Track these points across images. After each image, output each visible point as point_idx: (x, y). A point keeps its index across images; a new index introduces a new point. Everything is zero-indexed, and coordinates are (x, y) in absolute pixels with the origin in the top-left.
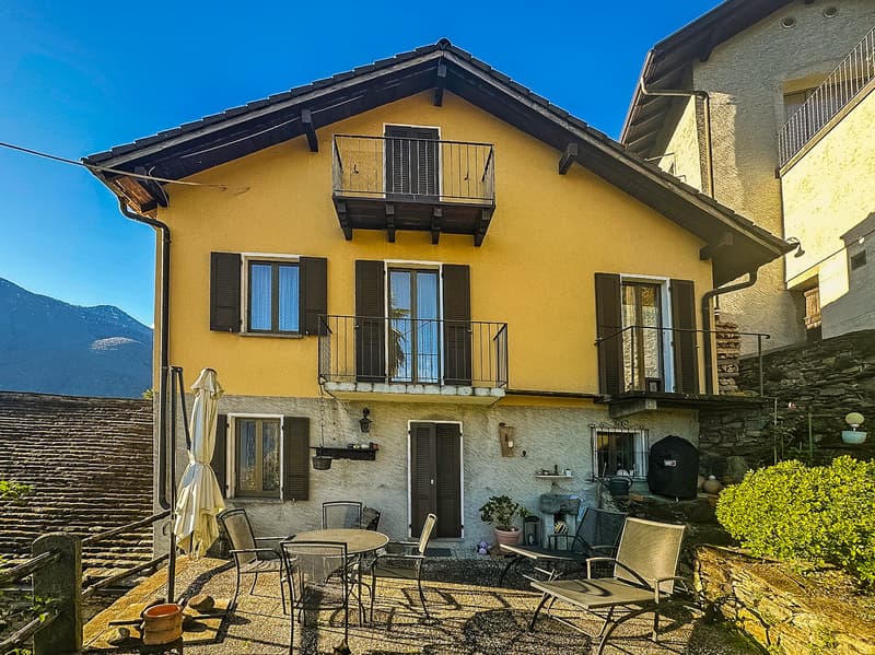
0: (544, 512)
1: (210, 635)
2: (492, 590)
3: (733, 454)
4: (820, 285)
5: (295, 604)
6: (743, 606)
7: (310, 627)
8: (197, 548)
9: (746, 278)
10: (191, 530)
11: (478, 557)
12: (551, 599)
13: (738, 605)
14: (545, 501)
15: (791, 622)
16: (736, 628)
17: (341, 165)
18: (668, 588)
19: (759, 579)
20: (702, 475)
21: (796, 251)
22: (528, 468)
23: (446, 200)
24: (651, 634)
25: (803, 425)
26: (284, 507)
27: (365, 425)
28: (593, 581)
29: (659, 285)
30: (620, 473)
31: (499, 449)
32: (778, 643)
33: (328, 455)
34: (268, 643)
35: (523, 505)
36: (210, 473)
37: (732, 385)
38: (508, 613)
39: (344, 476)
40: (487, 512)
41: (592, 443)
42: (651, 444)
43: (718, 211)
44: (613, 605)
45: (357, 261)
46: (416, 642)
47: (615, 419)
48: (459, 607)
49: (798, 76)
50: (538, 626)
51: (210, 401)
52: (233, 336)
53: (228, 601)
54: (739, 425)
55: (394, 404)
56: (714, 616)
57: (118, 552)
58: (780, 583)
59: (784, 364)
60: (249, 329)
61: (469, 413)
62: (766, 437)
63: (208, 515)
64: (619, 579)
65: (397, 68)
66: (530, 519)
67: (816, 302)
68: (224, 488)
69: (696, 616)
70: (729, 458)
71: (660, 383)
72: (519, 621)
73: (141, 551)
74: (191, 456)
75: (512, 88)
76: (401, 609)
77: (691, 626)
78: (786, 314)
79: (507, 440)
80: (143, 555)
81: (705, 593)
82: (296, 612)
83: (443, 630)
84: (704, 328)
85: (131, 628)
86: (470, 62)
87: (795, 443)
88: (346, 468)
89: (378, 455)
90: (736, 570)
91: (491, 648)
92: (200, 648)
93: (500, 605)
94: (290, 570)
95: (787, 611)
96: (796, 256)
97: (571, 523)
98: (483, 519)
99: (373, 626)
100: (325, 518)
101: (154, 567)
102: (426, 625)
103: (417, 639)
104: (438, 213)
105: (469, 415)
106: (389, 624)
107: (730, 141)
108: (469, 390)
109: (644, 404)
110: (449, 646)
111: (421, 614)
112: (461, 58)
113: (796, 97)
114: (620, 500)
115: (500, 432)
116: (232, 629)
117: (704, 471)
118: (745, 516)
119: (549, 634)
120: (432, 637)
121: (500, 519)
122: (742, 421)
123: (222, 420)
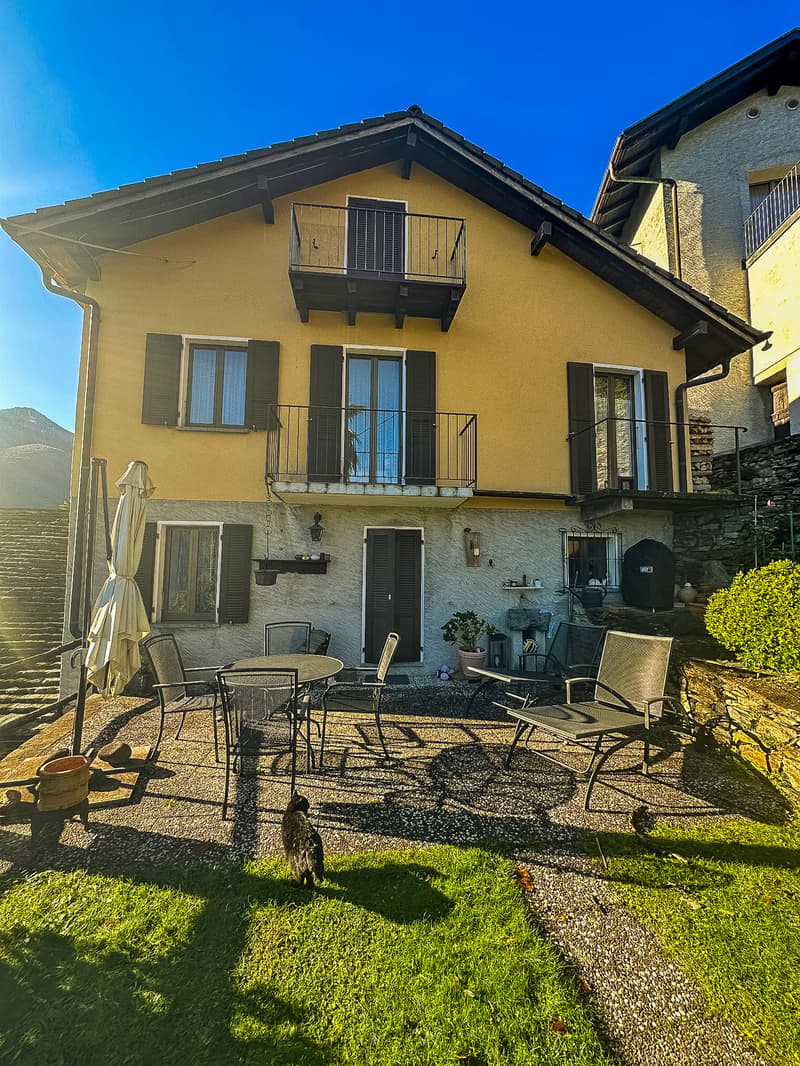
0: (512, 629)
1: (123, 794)
2: (458, 721)
3: (709, 558)
4: (788, 380)
5: (231, 749)
6: (739, 727)
7: (248, 778)
8: (112, 684)
9: (719, 369)
10: (106, 661)
11: (439, 683)
12: (529, 729)
13: (733, 727)
14: (513, 615)
15: (795, 744)
16: (731, 754)
17: (299, 239)
18: (657, 710)
19: (757, 696)
20: (678, 583)
21: (763, 344)
22: (493, 579)
23: (412, 278)
24: (640, 766)
25: (784, 524)
26: (219, 631)
27: (316, 533)
28: (575, 706)
29: (632, 377)
30: (592, 582)
31: (464, 559)
32: (781, 770)
33: (272, 569)
34: (196, 801)
35: (489, 622)
36: (133, 588)
37: (705, 485)
38: (477, 748)
39: (290, 594)
40: (449, 630)
41: (563, 550)
42: (625, 550)
43: (693, 297)
44: (601, 734)
45: (313, 346)
46: (375, 790)
47: (588, 522)
48: (422, 744)
49: (763, 166)
50: (514, 763)
51: (137, 500)
52: (169, 431)
53: (148, 749)
54: (715, 526)
55: (349, 508)
56: (705, 741)
57: (15, 693)
58: (780, 700)
59: (756, 462)
60: (187, 423)
61: (431, 518)
62: (744, 538)
63: (128, 641)
64: (600, 702)
65: (363, 134)
66: (495, 637)
67: (782, 398)
68: (150, 610)
69: (684, 742)
70: (706, 563)
71: (633, 481)
72: (492, 756)
73: (44, 692)
74: (111, 568)
75: (485, 161)
76: (355, 749)
77: (680, 755)
78: (753, 410)
79: (472, 547)
80: (47, 697)
81: (694, 715)
82: (232, 759)
83: (406, 773)
84: (678, 420)
85: (22, 790)
86: (442, 131)
87: (777, 543)
88: (293, 583)
89: (330, 568)
90: (729, 686)
91: (462, 793)
92: (110, 811)
93: (468, 739)
94: (227, 707)
95: (790, 731)
96: (764, 349)
97: (540, 641)
98: (446, 638)
99: (323, 772)
100: (268, 642)
101: (59, 709)
102: (386, 767)
103: (376, 786)
104: (404, 292)
105: (431, 520)
106: (342, 768)
107: (697, 232)
108: (434, 490)
109: (619, 504)
110: (414, 792)
111: (379, 754)
112: (432, 126)
113: (761, 188)
114: (594, 612)
115: (465, 537)
116: (153, 785)
117: (678, 578)
118: (741, 623)
119: (527, 772)
120: (393, 782)
121: (465, 638)
122: (719, 521)
123: (151, 529)
